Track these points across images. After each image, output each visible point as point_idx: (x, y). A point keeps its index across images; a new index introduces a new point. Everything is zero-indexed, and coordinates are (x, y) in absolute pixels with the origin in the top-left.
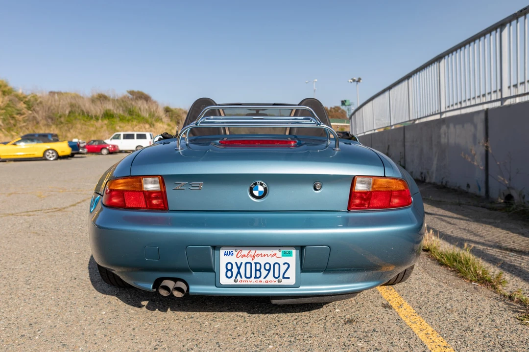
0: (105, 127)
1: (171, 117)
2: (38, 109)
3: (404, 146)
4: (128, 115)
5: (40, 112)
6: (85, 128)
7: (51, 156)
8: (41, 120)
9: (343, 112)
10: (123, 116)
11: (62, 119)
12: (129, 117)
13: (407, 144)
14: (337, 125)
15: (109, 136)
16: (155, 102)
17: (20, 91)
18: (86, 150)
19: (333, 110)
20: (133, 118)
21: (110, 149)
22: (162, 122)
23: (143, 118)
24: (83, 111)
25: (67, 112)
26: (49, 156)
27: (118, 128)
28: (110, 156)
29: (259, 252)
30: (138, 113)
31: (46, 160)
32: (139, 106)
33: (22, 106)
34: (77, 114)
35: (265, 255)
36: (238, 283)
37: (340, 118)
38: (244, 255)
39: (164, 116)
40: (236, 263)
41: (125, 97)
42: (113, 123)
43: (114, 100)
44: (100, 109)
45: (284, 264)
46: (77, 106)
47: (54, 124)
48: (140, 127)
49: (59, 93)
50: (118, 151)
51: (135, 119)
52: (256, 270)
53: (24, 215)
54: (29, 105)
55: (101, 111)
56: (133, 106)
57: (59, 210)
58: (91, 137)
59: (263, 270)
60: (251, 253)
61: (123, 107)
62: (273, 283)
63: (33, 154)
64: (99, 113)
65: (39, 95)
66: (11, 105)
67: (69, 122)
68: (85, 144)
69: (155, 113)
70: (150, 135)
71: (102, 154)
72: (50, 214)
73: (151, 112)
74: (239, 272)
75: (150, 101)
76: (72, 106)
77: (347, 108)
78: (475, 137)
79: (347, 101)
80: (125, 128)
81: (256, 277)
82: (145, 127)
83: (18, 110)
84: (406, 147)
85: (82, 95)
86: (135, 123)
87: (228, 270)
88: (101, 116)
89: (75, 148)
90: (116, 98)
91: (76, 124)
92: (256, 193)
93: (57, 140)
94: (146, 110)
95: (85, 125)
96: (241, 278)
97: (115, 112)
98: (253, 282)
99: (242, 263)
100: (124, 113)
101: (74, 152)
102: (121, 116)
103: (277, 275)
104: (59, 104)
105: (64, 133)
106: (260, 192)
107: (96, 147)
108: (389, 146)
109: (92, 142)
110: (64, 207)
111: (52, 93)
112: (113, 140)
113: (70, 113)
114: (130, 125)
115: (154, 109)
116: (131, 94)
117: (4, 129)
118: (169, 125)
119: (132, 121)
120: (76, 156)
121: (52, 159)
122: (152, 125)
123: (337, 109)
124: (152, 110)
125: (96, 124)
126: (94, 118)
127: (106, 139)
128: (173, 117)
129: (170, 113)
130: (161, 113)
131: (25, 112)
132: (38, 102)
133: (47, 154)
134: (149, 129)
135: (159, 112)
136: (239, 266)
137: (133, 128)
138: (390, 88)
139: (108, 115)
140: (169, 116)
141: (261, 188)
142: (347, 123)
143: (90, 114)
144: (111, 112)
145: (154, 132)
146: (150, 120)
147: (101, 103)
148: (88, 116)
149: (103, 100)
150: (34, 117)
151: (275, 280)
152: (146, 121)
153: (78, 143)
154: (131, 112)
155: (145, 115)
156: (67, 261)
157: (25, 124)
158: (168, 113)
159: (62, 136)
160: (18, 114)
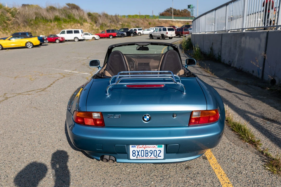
0: (56, 27)
1: (92, 19)
2: (17, 16)
3: (221, 45)
4: (68, 19)
5: (20, 19)
6: (45, 27)
7: (30, 46)
8: (21, 23)
9: (189, 13)
10: (65, 19)
11: (32, 22)
12: (68, 20)
13: (223, 44)
14: (185, 21)
15: (59, 31)
16: (82, 10)
17: (6, 6)
18: (47, 41)
19: (183, 11)
20: (71, 20)
21: (60, 40)
22: (87, 22)
23: (76, 20)
24: (43, 17)
25: (34, 18)
26: (29, 46)
27: (63, 26)
28: (61, 44)
29: (147, 146)
30: (73, 17)
31: (27, 48)
32: (74, 13)
33: (9, 15)
34: (40, 19)
35: (150, 147)
36: (138, 158)
37: (186, 16)
38: (141, 147)
39: (88, 19)
40: (137, 150)
41: (65, 7)
42: (60, 23)
43: (59, 10)
44: (52, 16)
45: (159, 151)
46: (39, 14)
47: (28, 25)
48: (75, 25)
49: (28, 5)
50: (65, 41)
51: (72, 21)
52: (146, 153)
53: (27, 94)
54: (12, 14)
55: (53, 16)
56: (70, 13)
57: (43, 90)
58: (49, 33)
59: (149, 153)
60: (143, 146)
61: (64, 14)
62: (154, 158)
63: (20, 45)
64: (52, 18)
65: (17, 8)
66: (3, 15)
67: (36, 24)
68: (47, 37)
69: (83, 17)
70: (81, 31)
71: (56, 43)
72: (39, 93)
73: (80, 16)
74: (138, 154)
75: (79, 10)
76: (36, 14)
77: (191, 10)
78: (260, 46)
79: (191, 6)
80: (67, 27)
81: (146, 156)
82: (78, 26)
83: (7, 18)
84: (223, 46)
85: (41, 7)
86: (72, 23)
87: (133, 153)
88: (53, 20)
89: (42, 40)
90: (60, 8)
91: (40, 25)
92: (146, 119)
93: (31, 36)
94: (78, 15)
95: (45, 25)
96: (139, 156)
97: (61, 17)
98: (145, 158)
99: (139, 150)
100: (65, 17)
101: (41, 42)
102: (64, 19)
103: (155, 155)
104: (29, 13)
105: (34, 31)
106: (147, 119)
107: (52, 38)
108: (213, 43)
109: (50, 36)
110: (45, 87)
111: (24, 5)
112: (61, 34)
113: (36, 18)
114: (70, 24)
115: (82, 14)
116: (68, 6)
117: (2, 29)
118: (91, 24)
119: (71, 22)
120: (43, 44)
121: (30, 47)
122: (82, 24)
123: (185, 11)
124: (81, 15)
125: (51, 24)
126: (49, 21)
127: (57, 34)
128: (93, 19)
129: (91, 16)
130: (86, 17)
131: (11, 19)
132: (17, 12)
133: (28, 44)
134: (80, 26)
135: (85, 16)
136: (138, 151)
137: (71, 27)
138: (216, 9)
139: (57, 19)
140: (91, 18)
141: (148, 117)
142: (191, 19)
143: (47, 19)
144: (59, 17)
145: (83, 28)
146: (80, 21)
147: (52, 12)
148: (46, 20)
149: (53, 10)
150: (17, 21)
151: (154, 157)
152: (78, 22)
153: (43, 37)
154: (69, 16)
155: (77, 18)
156: (54, 128)
157: (12, 26)
158: (90, 17)
159: (33, 32)
160: (7, 20)
